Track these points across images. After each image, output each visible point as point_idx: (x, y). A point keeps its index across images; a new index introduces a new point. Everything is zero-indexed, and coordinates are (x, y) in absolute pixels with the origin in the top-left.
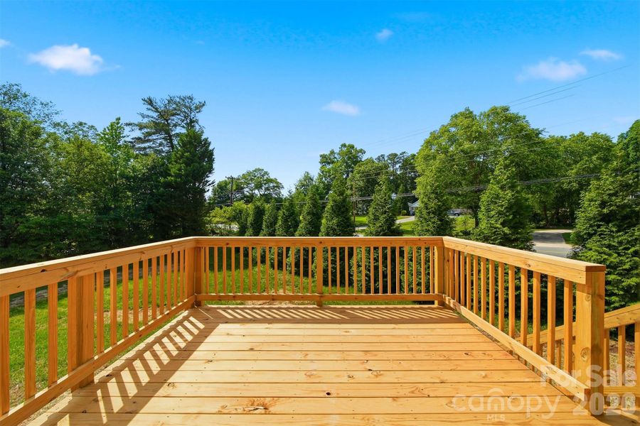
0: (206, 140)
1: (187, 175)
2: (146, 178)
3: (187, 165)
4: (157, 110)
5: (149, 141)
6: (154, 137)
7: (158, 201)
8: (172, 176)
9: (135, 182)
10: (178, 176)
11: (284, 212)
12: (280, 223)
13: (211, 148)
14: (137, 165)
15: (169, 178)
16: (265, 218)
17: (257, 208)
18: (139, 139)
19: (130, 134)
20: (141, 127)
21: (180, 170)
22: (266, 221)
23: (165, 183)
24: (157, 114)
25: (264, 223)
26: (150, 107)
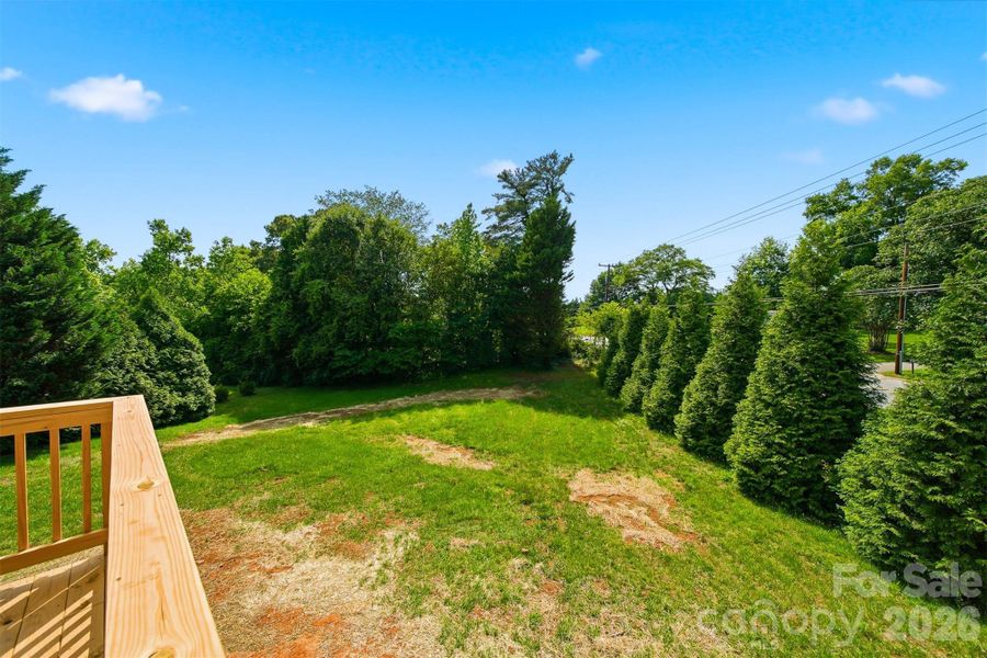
1: (534, 268)
3: (536, 252)
4: (513, 187)
5: (502, 229)
6: (510, 221)
7: (502, 305)
8: (518, 270)
10: (524, 269)
11: (678, 323)
12: (669, 343)
13: (571, 222)
14: (485, 259)
15: (516, 273)
16: (646, 331)
17: (635, 313)
18: (494, 227)
19: (483, 224)
20: (497, 211)
21: (527, 260)
22: (647, 338)
23: (510, 279)
24: (513, 191)
25: (644, 341)
26: (505, 183)
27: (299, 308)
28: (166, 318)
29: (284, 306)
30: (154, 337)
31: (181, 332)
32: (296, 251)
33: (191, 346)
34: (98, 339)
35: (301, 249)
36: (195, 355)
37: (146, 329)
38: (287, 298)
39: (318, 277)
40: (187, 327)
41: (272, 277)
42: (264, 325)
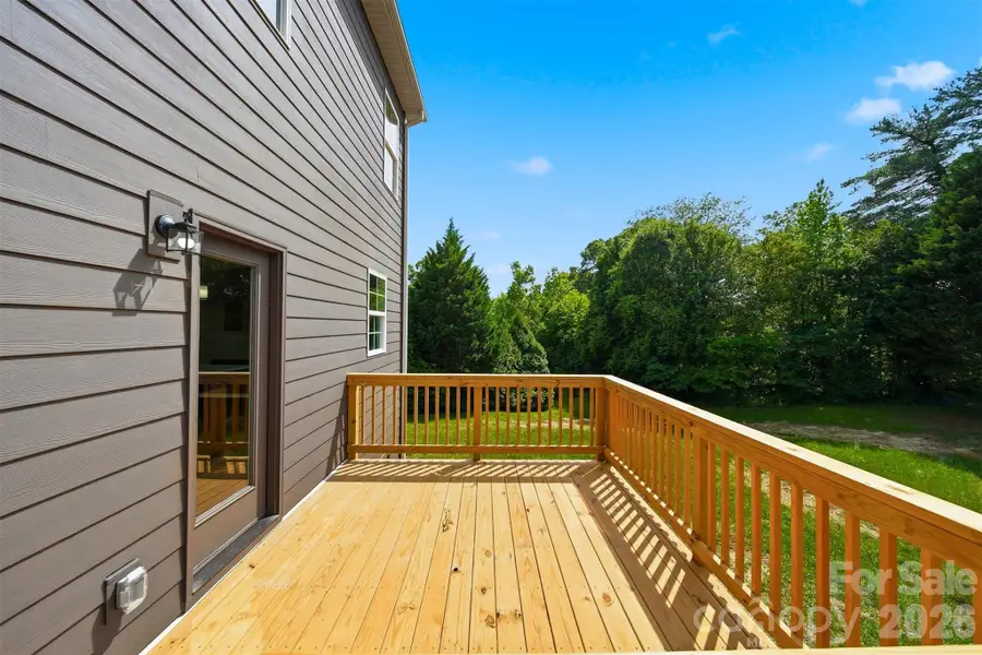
2: (867, 270)
3: (967, 224)
4: (902, 134)
5: (887, 198)
6: (900, 186)
7: (891, 310)
8: (923, 257)
10: (938, 253)
14: (855, 250)
15: (916, 263)
18: (867, 200)
20: (871, 178)
21: (945, 240)
23: (905, 274)
24: (906, 140)
26: (887, 135)
27: (614, 323)
28: (526, 332)
29: (600, 321)
30: (520, 345)
31: (534, 342)
32: (610, 271)
33: (540, 353)
34: (497, 346)
35: (615, 268)
36: (542, 360)
37: (516, 339)
38: (602, 313)
39: (630, 293)
40: (538, 340)
41: (590, 297)
42: (585, 338)
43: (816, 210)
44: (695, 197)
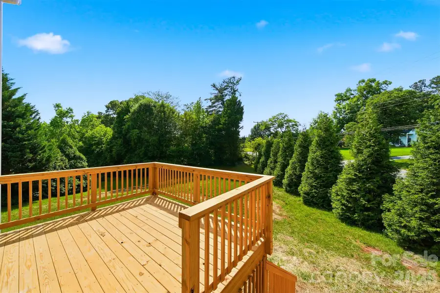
0: (239, 101)
1: (228, 124)
2: (211, 127)
3: (229, 117)
4: (217, 89)
5: (213, 107)
6: (216, 104)
8: (221, 125)
9: (206, 129)
10: (224, 124)
11: (283, 145)
12: (280, 153)
13: (242, 106)
14: (208, 121)
15: (220, 126)
16: (272, 149)
17: (268, 142)
18: (210, 106)
19: (205, 105)
20: (210, 100)
21: (225, 121)
22: (273, 151)
23: (218, 129)
24: (217, 91)
25: (272, 153)
26: (214, 88)
27: (127, 142)
28: (71, 147)
29: (120, 141)
30: (67, 156)
31: (78, 153)
32: (125, 117)
33: (82, 159)
34: (50, 157)
35: (127, 116)
36: (83, 163)
37: (63, 152)
38: (121, 138)
39: (135, 128)
40: (80, 151)
41: (113, 129)
42: (110, 150)
43: (199, 106)
44: (163, 92)
